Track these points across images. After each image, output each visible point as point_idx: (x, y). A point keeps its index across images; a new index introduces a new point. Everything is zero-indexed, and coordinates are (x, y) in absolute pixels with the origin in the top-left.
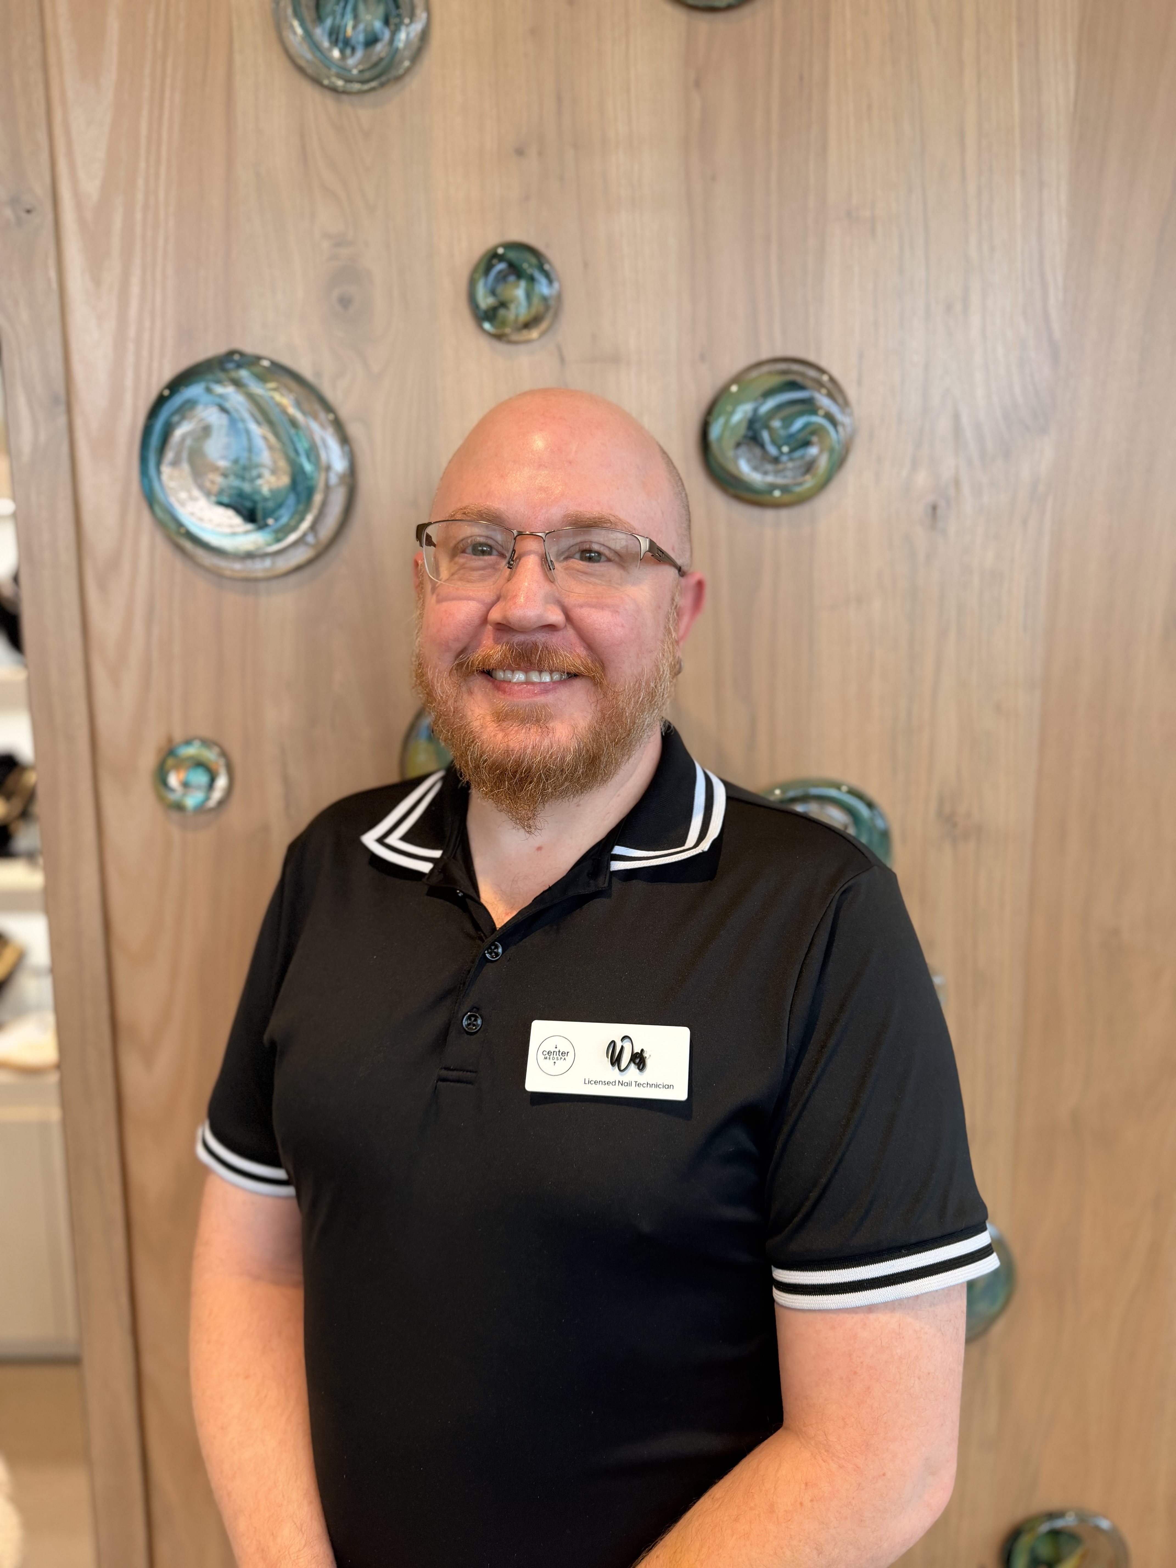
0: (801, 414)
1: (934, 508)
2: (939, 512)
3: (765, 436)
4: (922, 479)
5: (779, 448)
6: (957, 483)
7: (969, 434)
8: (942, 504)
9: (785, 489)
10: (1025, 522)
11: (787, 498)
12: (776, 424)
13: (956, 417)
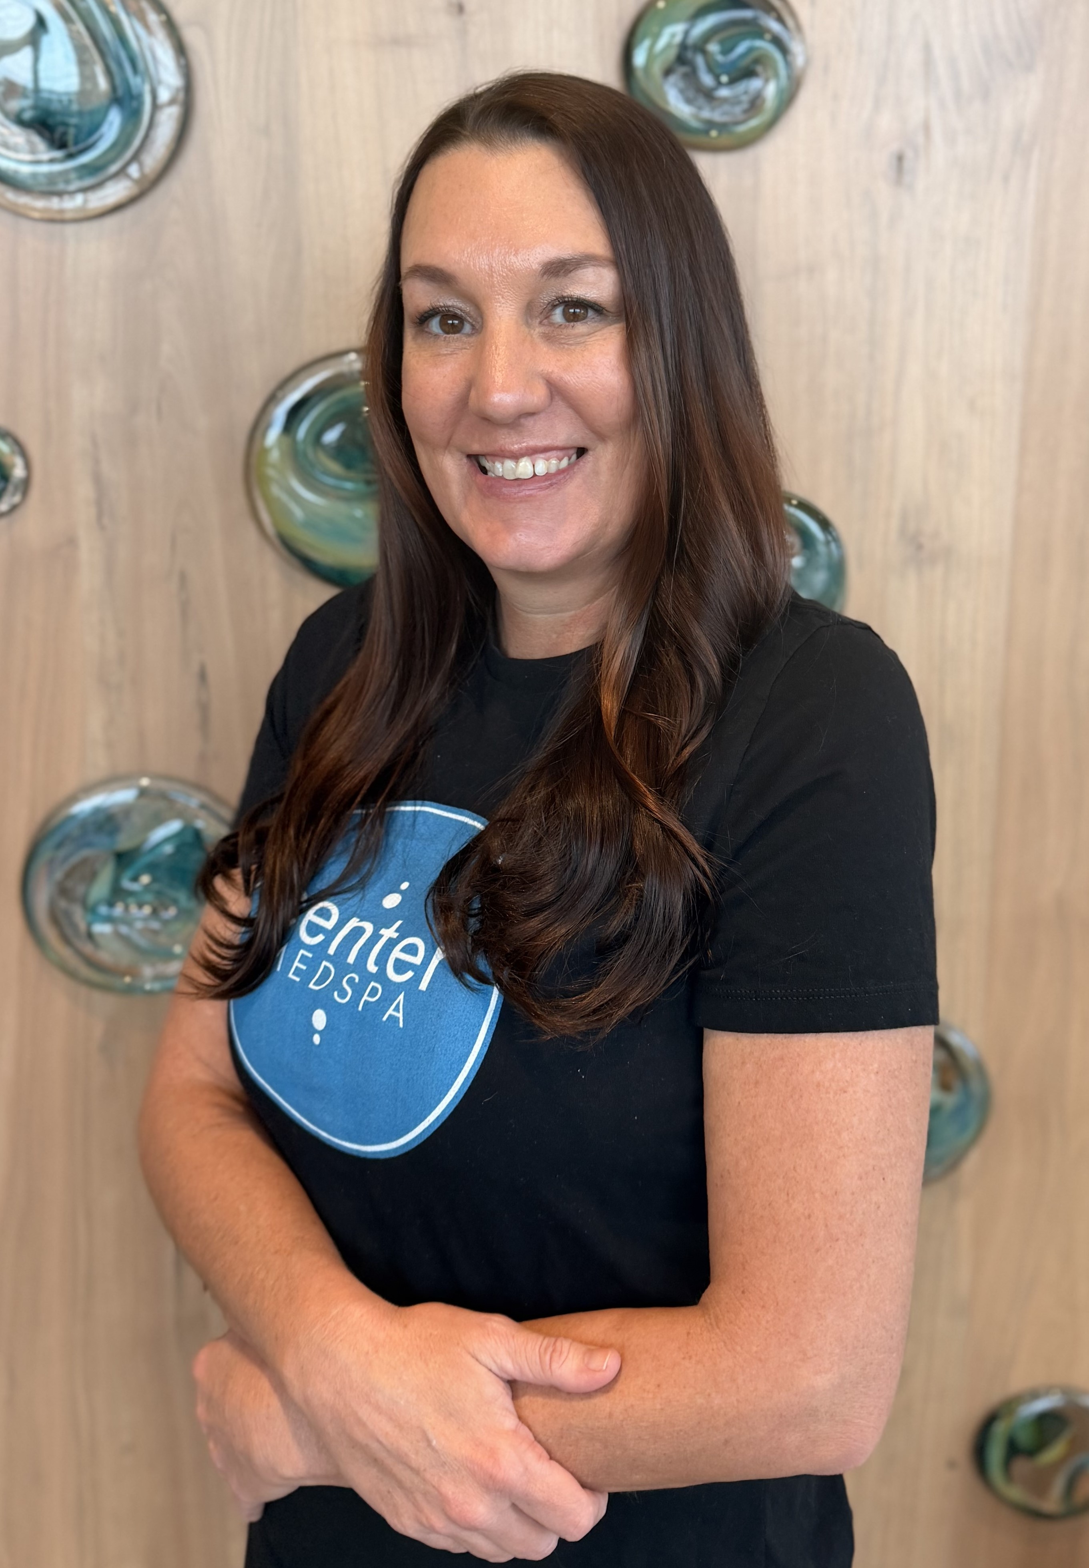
0: (743, 37)
1: (900, 158)
2: (907, 164)
3: (700, 61)
4: (886, 122)
5: (717, 77)
6: (927, 128)
7: (942, 69)
8: (909, 154)
9: (722, 127)
10: (1006, 179)
11: (725, 140)
12: (713, 47)
13: (927, 48)
